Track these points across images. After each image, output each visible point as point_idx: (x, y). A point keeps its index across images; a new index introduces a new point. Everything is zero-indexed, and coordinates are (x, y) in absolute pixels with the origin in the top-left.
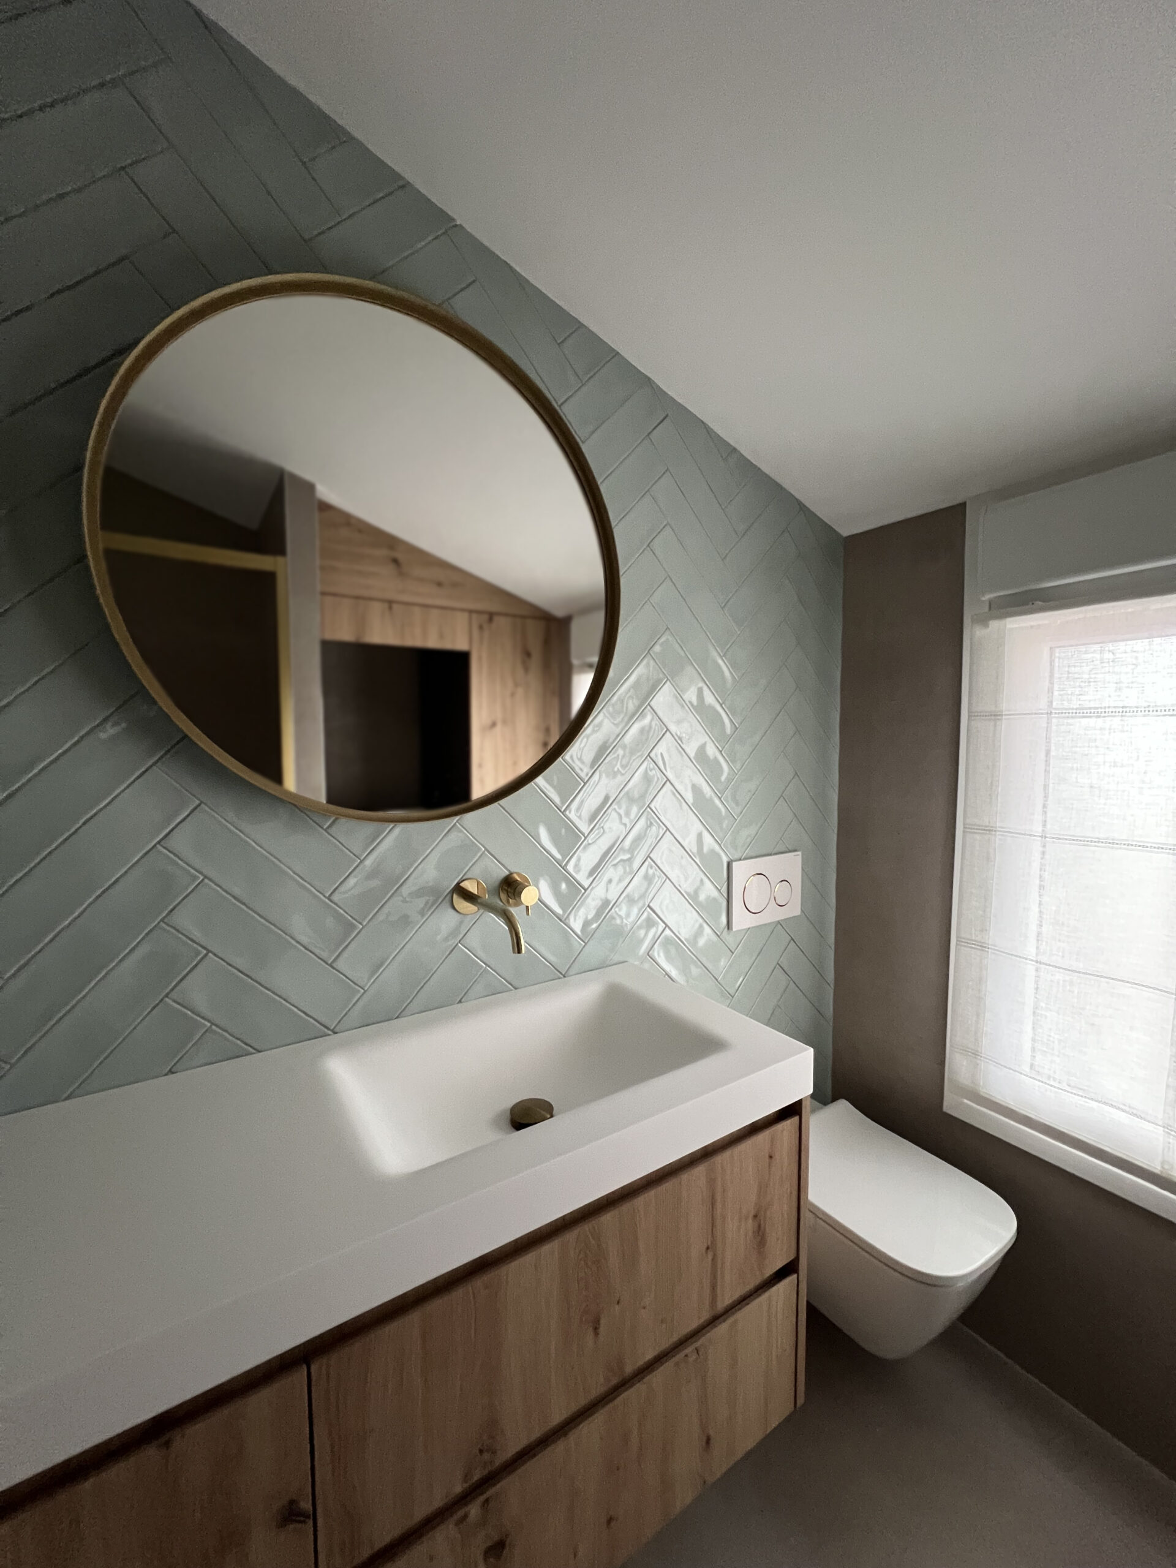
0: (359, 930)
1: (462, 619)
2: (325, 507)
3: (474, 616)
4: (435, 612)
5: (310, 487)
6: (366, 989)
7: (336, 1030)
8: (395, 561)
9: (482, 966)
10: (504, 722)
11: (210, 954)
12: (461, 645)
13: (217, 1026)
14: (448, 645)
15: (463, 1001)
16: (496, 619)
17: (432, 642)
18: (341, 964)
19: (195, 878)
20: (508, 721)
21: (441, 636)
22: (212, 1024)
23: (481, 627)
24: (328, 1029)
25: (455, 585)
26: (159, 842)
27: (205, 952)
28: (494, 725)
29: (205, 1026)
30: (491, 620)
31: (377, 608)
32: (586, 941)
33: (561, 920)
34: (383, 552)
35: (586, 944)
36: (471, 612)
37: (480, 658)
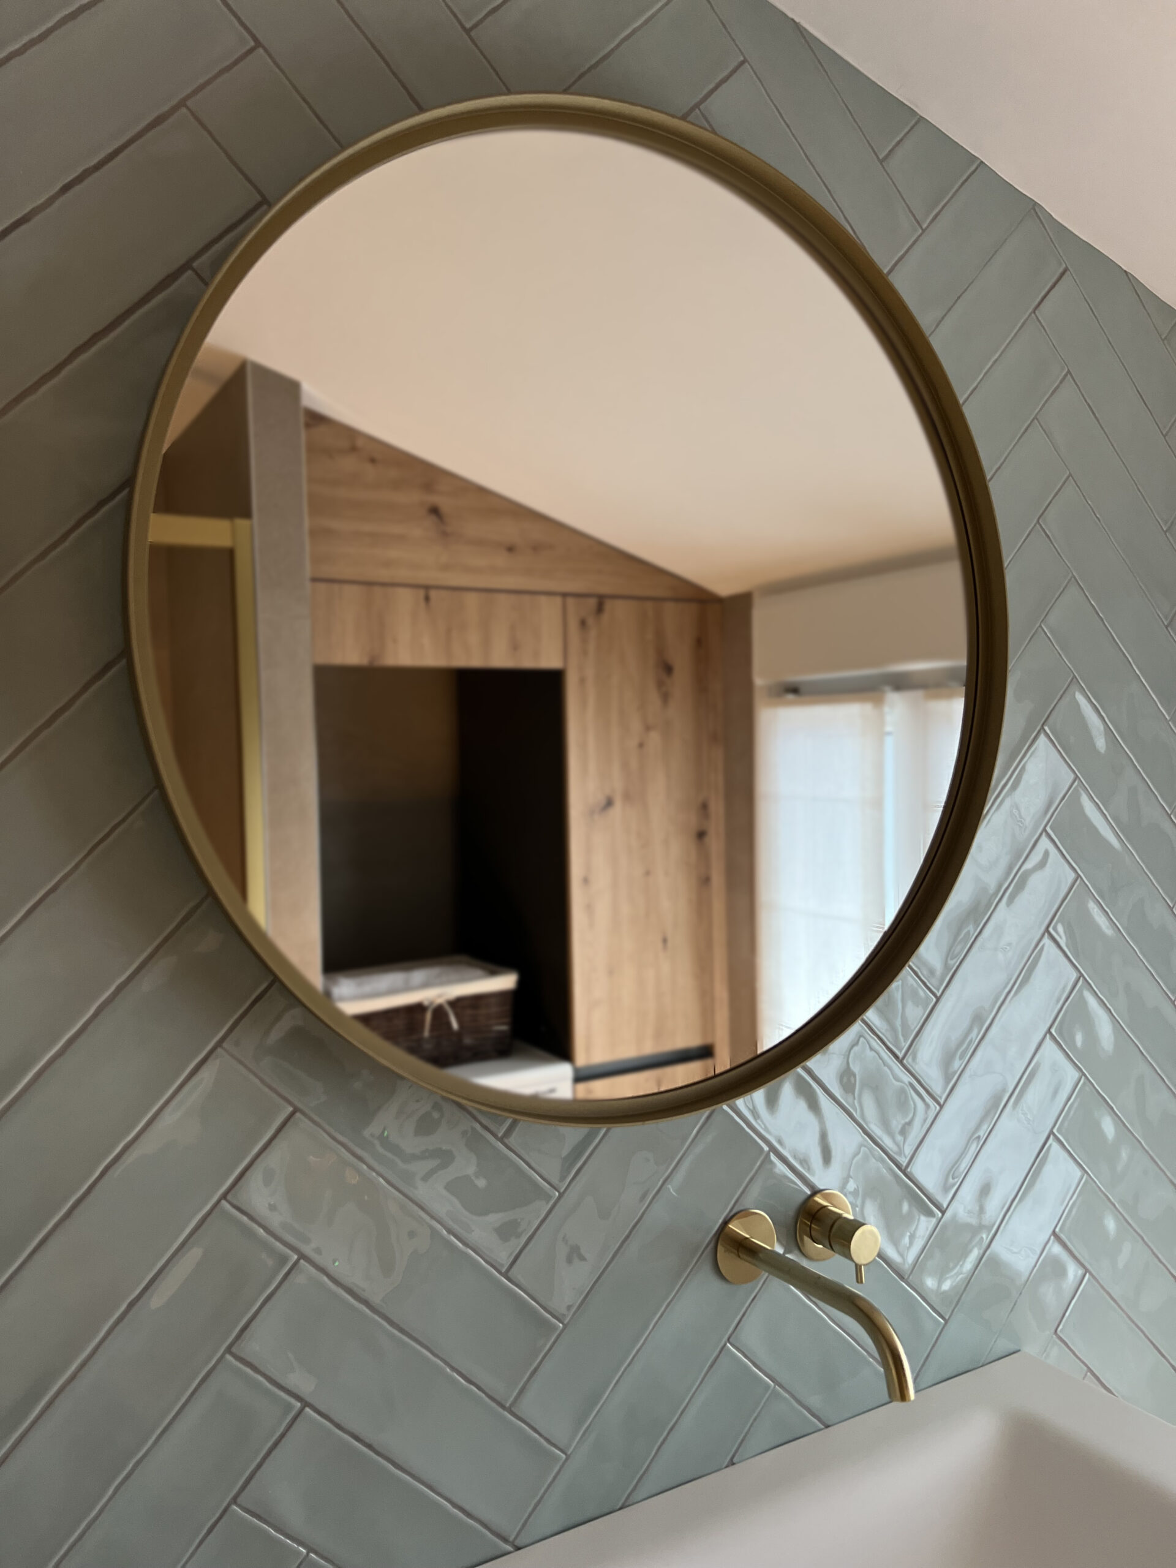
0: (558, 1332)
1: (549, 611)
2: (315, 419)
3: (570, 601)
4: (502, 597)
5: (291, 388)
6: (569, 1453)
7: (518, 1543)
8: (435, 511)
9: (768, 1386)
10: (627, 797)
11: (307, 1409)
12: (549, 661)
13: (316, 1553)
14: (527, 662)
15: (735, 1460)
16: (609, 605)
17: (500, 659)
18: (526, 1407)
19: (284, 1259)
20: (634, 795)
21: (515, 647)
22: (310, 1550)
23: (583, 623)
24: (505, 1540)
25: (536, 548)
26: (224, 1196)
27: (299, 1405)
28: (609, 803)
29: (300, 1553)
30: (600, 609)
31: (405, 599)
32: (947, 1318)
33: (902, 1278)
34: (413, 497)
35: (946, 1321)
36: (565, 595)
37: (582, 681)
